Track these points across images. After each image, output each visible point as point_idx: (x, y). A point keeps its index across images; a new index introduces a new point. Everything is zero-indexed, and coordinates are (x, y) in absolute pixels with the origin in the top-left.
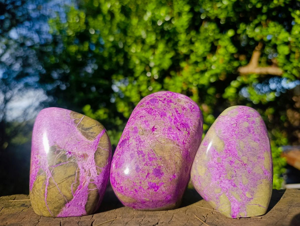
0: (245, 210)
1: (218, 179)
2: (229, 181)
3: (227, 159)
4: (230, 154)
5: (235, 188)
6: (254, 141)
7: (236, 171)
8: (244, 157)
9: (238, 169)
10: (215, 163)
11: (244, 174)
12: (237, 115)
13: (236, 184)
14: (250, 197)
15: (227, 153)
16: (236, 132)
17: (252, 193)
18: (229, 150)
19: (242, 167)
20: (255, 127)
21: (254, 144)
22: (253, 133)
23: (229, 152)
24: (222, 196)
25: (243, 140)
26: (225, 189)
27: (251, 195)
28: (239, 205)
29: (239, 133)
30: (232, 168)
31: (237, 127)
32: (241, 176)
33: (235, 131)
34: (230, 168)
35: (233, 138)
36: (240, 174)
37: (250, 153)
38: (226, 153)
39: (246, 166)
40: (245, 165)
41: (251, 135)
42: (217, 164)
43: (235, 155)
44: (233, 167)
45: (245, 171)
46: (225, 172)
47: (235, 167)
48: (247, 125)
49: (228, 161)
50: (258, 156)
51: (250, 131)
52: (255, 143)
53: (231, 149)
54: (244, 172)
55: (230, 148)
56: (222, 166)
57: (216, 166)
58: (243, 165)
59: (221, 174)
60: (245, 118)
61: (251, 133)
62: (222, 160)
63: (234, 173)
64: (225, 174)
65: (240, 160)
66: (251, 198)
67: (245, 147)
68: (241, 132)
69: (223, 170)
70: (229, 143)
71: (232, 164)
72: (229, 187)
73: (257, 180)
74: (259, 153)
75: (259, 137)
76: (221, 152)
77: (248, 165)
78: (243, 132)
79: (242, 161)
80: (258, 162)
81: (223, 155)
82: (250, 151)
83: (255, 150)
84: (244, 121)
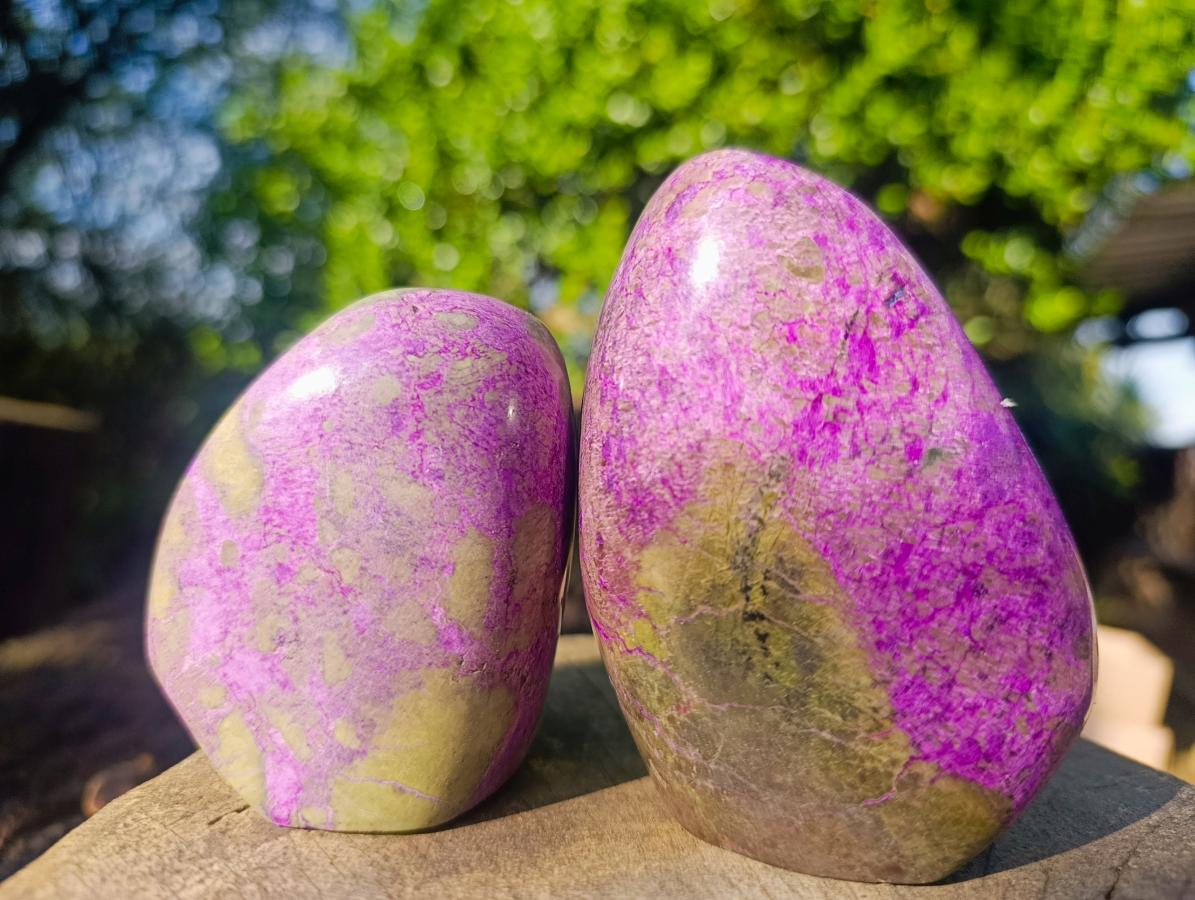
0: (329, 799)
1: (216, 642)
2: (264, 659)
3: (265, 551)
4: (282, 531)
5: (288, 698)
6: (410, 478)
7: (302, 616)
8: (347, 552)
9: (312, 610)
10: (210, 564)
11: (334, 636)
12: (363, 336)
13: (293, 676)
14: (355, 745)
15: (269, 527)
16: (327, 427)
17: (363, 727)
18: (281, 513)
19: (332, 599)
20: (433, 407)
21: (408, 495)
22: (418, 434)
23: (277, 520)
24: (227, 724)
25: (359, 467)
26: (244, 695)
27: (359, 736)
28: (299, 775)
29: (339, 430)
30: (284, 601)
31: (336, 400)
32: (320, 641)
33: (324, 419)
34: (275, 597)
35: (308, 453)
36: (318, 635)
37: (379, 534)
38: (265, 524)
39: (350, 598)
40: (345, 591)
41: (400, 449)
42: (220, 572)
43: (300, 539)
44: (289, 594)
45: (343, 620)
46: (251, 617)
47: (297, 598)
48: (394, 396)
49: (268, 567)
50: (419, 552)
51: (397, 427)
52: (413, 487)
53: (292, 505)
54: (336, 626)
55: (284, 500)
56: (238, 585)
57: (213, 584)
58: (338, 589)
59: (230, 623)
60: (392, 358)
61: (405, 435)
62: (243, 557)
63: (286, 624)
64: (247, 624)
65: (326, 564)
66: (358, 752)
68: (353, 426)
69: (240, 604)
70: (285, 476)
71: (283, 582)
72: (261, 689)
73: (396, 671)
74: (425, 539)
75: (445, 461)
76: (244, 517)
77: (360, 594)
78: (360, 430)
79: (333, 573)
80: (415, 583)
81: (248, 534)
82: (381, 526)
83: (410, 522)
84: (384, 371)
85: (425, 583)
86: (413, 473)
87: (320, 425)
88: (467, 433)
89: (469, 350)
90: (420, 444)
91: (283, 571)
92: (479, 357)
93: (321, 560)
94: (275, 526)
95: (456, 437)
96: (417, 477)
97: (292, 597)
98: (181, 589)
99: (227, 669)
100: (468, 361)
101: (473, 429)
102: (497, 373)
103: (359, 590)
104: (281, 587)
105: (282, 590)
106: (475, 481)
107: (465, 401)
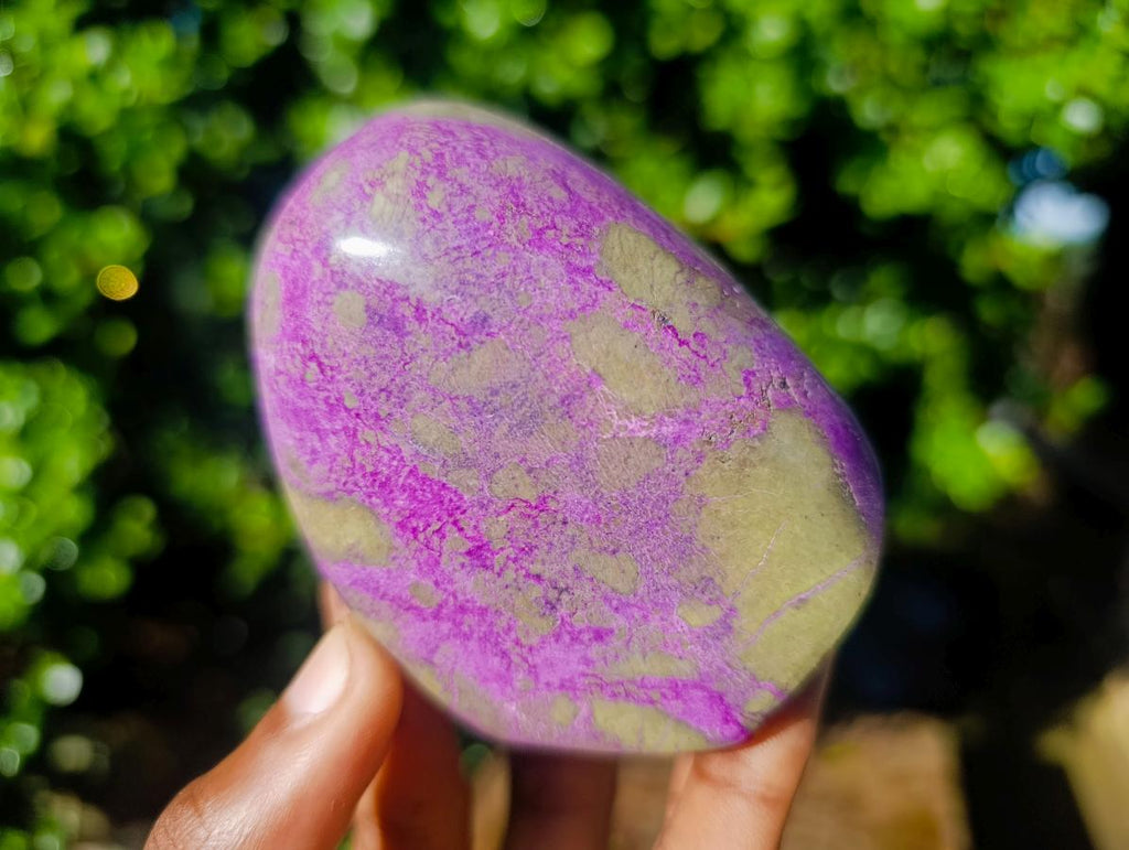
0: (754, 678)
1: (508, 669)
3: (444, 559)
4: (436, 526)
5: (616, 643)
6: (463, 353)
7: (536, 569)
8: (500, 474)
9: (540, 554)
10: (424, 620)
11: (582, 551)
13: (597, 622)
14: (716, 613)
15: (421, 537)
16: (351, 403)
17: (703, 591)
18: (414, 515)
19: (542, 526)
21: (481, 367)
23: (419, 523)
24: (600, 717)
26: (582, 682)
27: (710, 603)
29: (362, 393)
30: (510, 575)
31: (329, 373)
32: (578, 570)
33: (341, 400)
34: (500, 582)
36: (570, 567)
37: (503, 429)
38: (416, 538)
39: (552, 505)
40: (542, 505)
41: (424, 341)
42: (437, 616)
43: (455, 514)
44: (506, 566)
45: (570, 530)
47: (516, 560)
48: (362, 307)
49: (463, 565)
50: (555, 400)
51: (397, 327)
52: (476, 356)
53: (413, 497)
54: (573, 542)
55: (402, 501)
56: (462, 609)
57: (446, 632)
58: (534, 512)
59: (497, 644)
60: (321, 281)
61: (412, 326)
62: (437, 583)
63: (536, 591)
65: (499, 506)
66: (726, 616)
67: (456, 431)
68: (367, 374)
69: (484, 620)
70: (377, 484)
71: (488, 563)
72: (588, 662)
73: (667, 516)
74: (544, 384)
75: (470, 301)
76: (394, 554)
77: (555, 493)
78: (375, 369)
79: (513, 506)
80: (584, 427)
81: (415, 562)
82: (497, 420)
83: (514, 386)
84: (329, 299)
85: (592, 418)
86: (460, 345)
87: (346, 409)
88: (455, 254)
89: (368, 189)
90: (434, 315)
91: (479, 553)
92: (383, 184)
93: (492, 508)
94: (424, 530)
95: (452, 269)
96: (468, 344)
97: (511, 564)
98: (431, 663)
99: (543, 678)
100: (379, 198)
101: (456, 245)
102: (417, 175)
103: (551, 492)
104: (492, 569)
105: (497, 569)
106: (517, 283)
107: (418, 231)
